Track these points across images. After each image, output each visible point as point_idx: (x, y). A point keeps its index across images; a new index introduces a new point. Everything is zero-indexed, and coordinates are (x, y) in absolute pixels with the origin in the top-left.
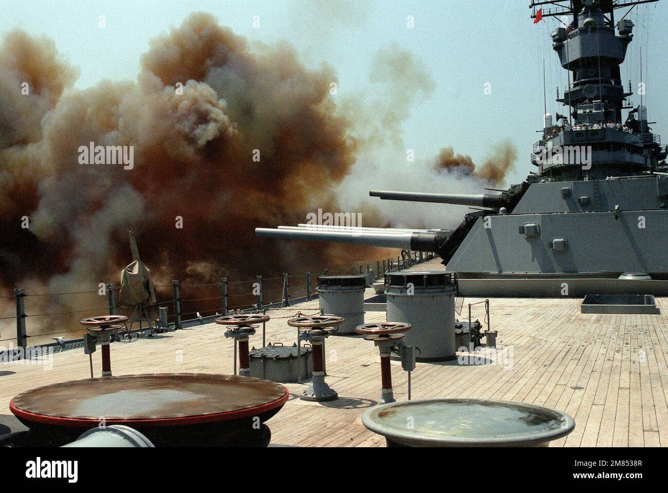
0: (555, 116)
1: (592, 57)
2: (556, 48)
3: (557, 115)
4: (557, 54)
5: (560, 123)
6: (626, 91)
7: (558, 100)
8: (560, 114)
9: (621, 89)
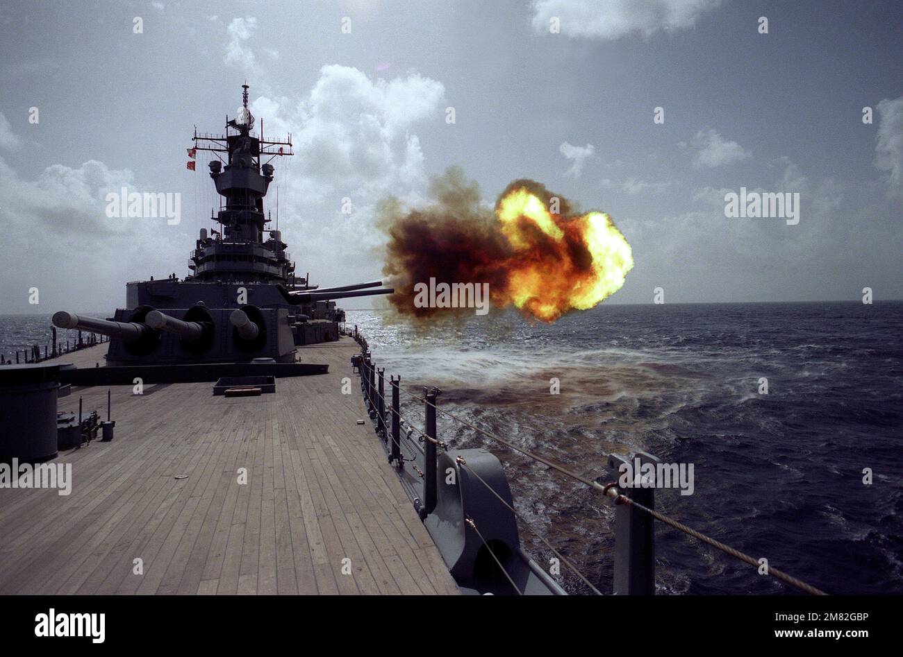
0: (210, 231)
1: (242, 189)
2: (212, 176)
3: (212, 230)
4: (213, 181)
5: (214, 237)
6: (266, 218)
7: (212, 218)
8: (214, 230)
9: (263, 216)
